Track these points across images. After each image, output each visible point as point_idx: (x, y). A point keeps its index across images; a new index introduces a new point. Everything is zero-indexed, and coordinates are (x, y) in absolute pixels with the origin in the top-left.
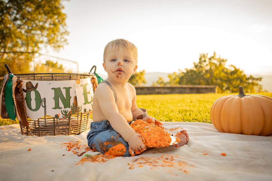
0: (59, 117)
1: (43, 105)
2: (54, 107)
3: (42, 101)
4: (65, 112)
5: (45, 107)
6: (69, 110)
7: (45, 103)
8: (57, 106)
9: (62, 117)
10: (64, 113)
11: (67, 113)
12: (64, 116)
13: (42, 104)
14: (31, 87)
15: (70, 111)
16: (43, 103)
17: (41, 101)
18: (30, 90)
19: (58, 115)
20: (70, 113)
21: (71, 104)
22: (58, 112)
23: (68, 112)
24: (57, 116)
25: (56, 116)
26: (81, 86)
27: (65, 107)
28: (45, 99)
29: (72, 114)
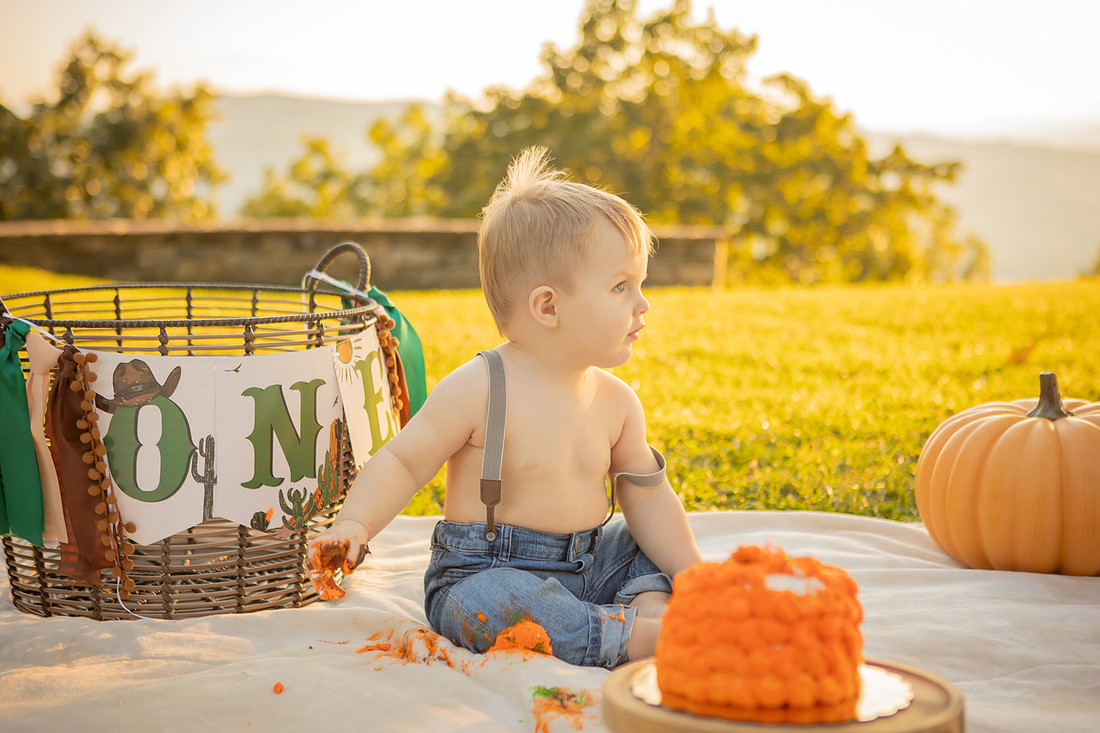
0: (268, 524)
1: (201, 472)
2: (249, 477)
3: (198, 451)
4: (296, 497)
5: (209, 481)
6: (310, 485)
7: (210, 461)
8: (263, 476)
9: (281, 524)
10: (290, 505)
11: (303, 505)
12: (289, 517)
13: (195, 466)
14: (140, 388)
15: (316, 493)
16: (201, 461)
17: (193, 451)
18: (137, 401)
19: (264, 515)
20: (315, 501)
21: (321, 460)
22: (266, 499)
23: (308, 499)
24: (260, 521)
25: (258, 521)
26: (355, 369)
27: (295, 479)
28: (210, 441)
29: (319, 506)
